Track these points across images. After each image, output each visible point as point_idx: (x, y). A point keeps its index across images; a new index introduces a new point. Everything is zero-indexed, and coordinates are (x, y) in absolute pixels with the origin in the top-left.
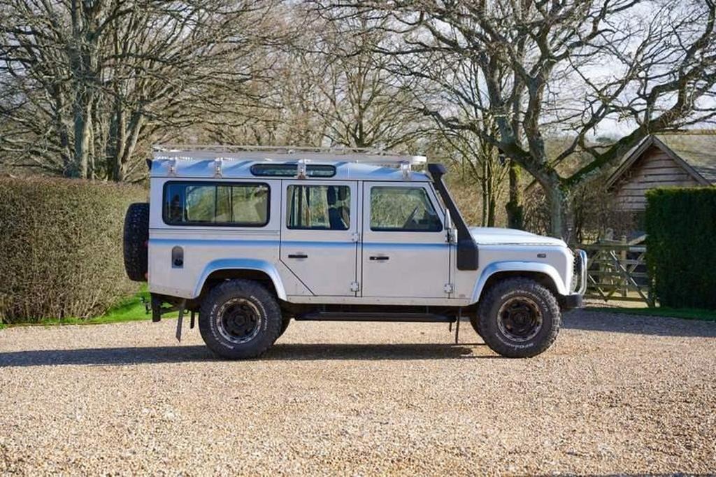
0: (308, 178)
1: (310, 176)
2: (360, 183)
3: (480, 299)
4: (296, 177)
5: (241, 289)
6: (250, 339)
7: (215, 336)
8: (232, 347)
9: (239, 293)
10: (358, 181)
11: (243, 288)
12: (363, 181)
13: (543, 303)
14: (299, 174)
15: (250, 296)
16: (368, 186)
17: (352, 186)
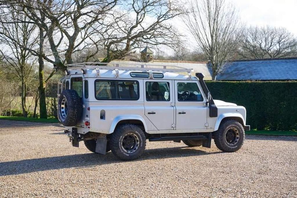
0: (153, 78)
1: (155, 78)
2: (173, 81)
3: (219, 129)
4: (149, 78)
5: (132, 129)
6: (135, 151)
7: (121, 150)
8: (128, 155)
9: (131, 131)
10: (172, 80)
11: (132, 128)
12: (174, 80)
13: (240, 129)
14: (150, 77)
15: (135, 131)
16: (176, 82)
17: (170, 82)
